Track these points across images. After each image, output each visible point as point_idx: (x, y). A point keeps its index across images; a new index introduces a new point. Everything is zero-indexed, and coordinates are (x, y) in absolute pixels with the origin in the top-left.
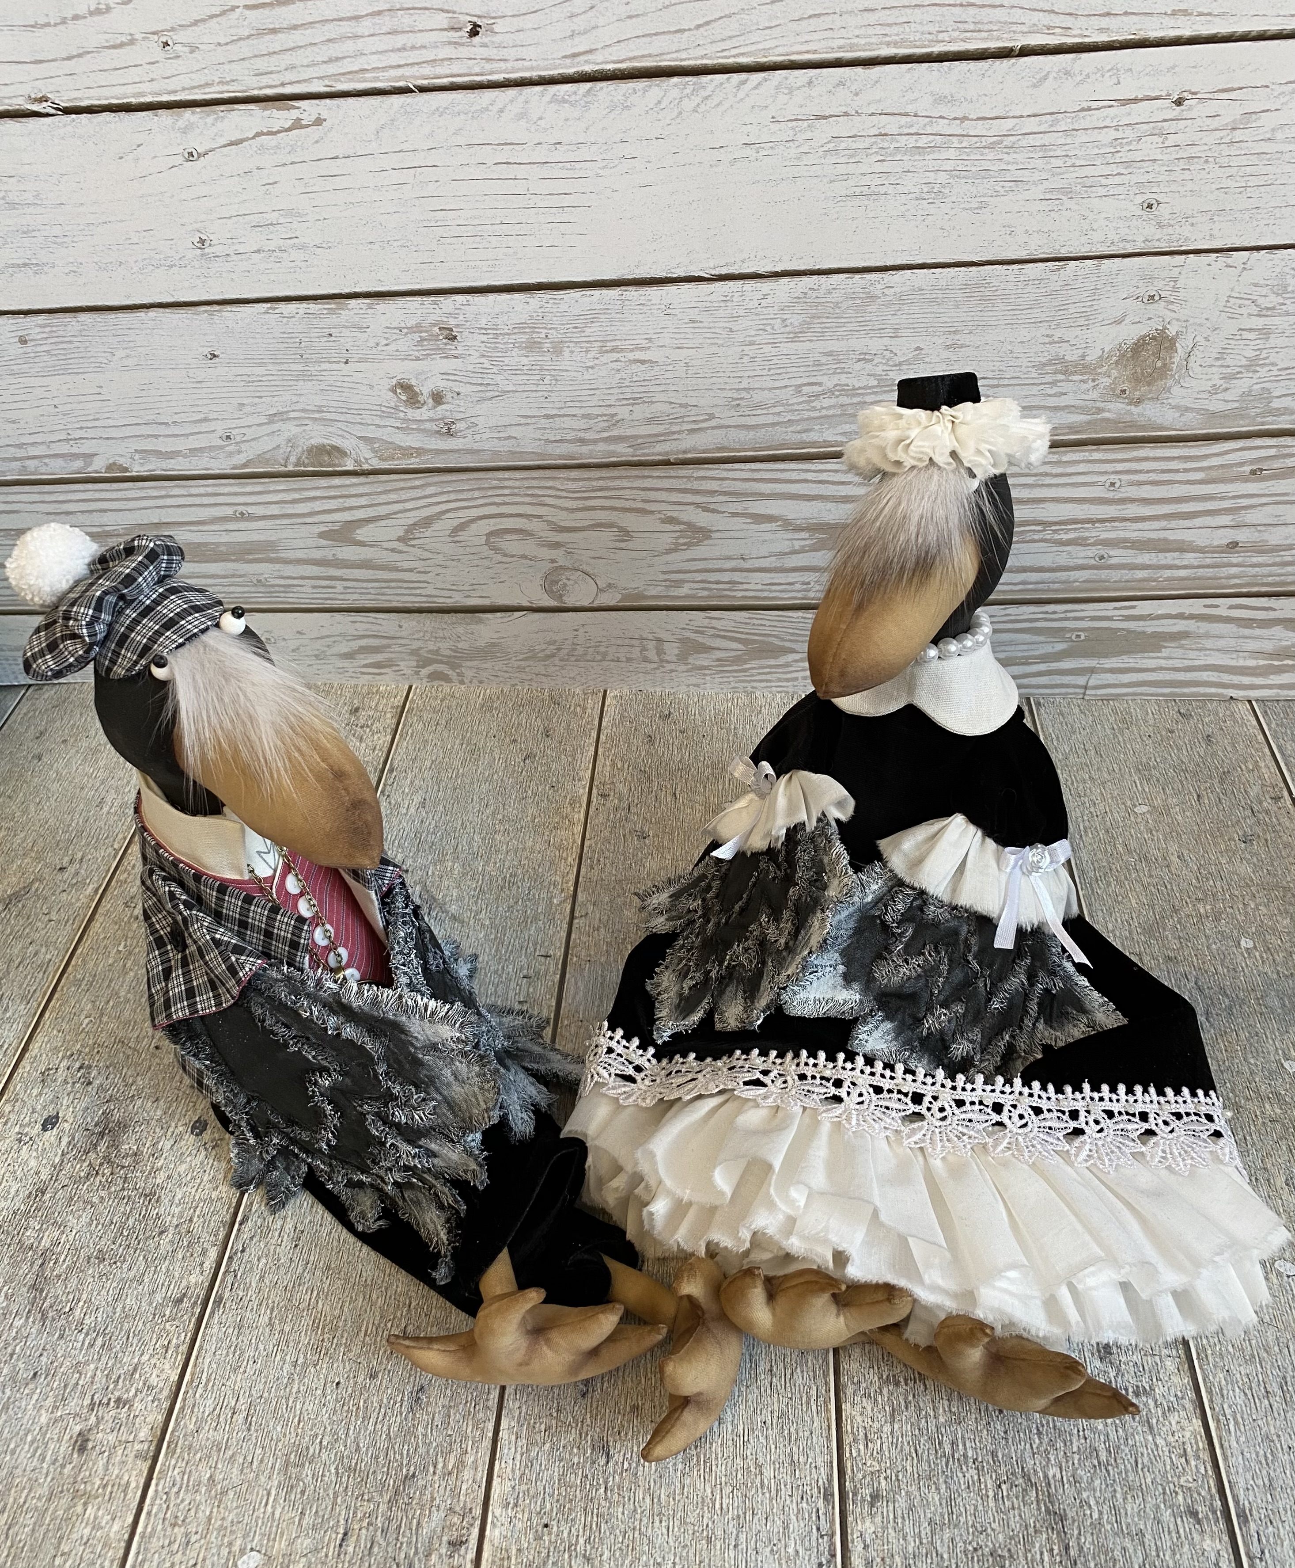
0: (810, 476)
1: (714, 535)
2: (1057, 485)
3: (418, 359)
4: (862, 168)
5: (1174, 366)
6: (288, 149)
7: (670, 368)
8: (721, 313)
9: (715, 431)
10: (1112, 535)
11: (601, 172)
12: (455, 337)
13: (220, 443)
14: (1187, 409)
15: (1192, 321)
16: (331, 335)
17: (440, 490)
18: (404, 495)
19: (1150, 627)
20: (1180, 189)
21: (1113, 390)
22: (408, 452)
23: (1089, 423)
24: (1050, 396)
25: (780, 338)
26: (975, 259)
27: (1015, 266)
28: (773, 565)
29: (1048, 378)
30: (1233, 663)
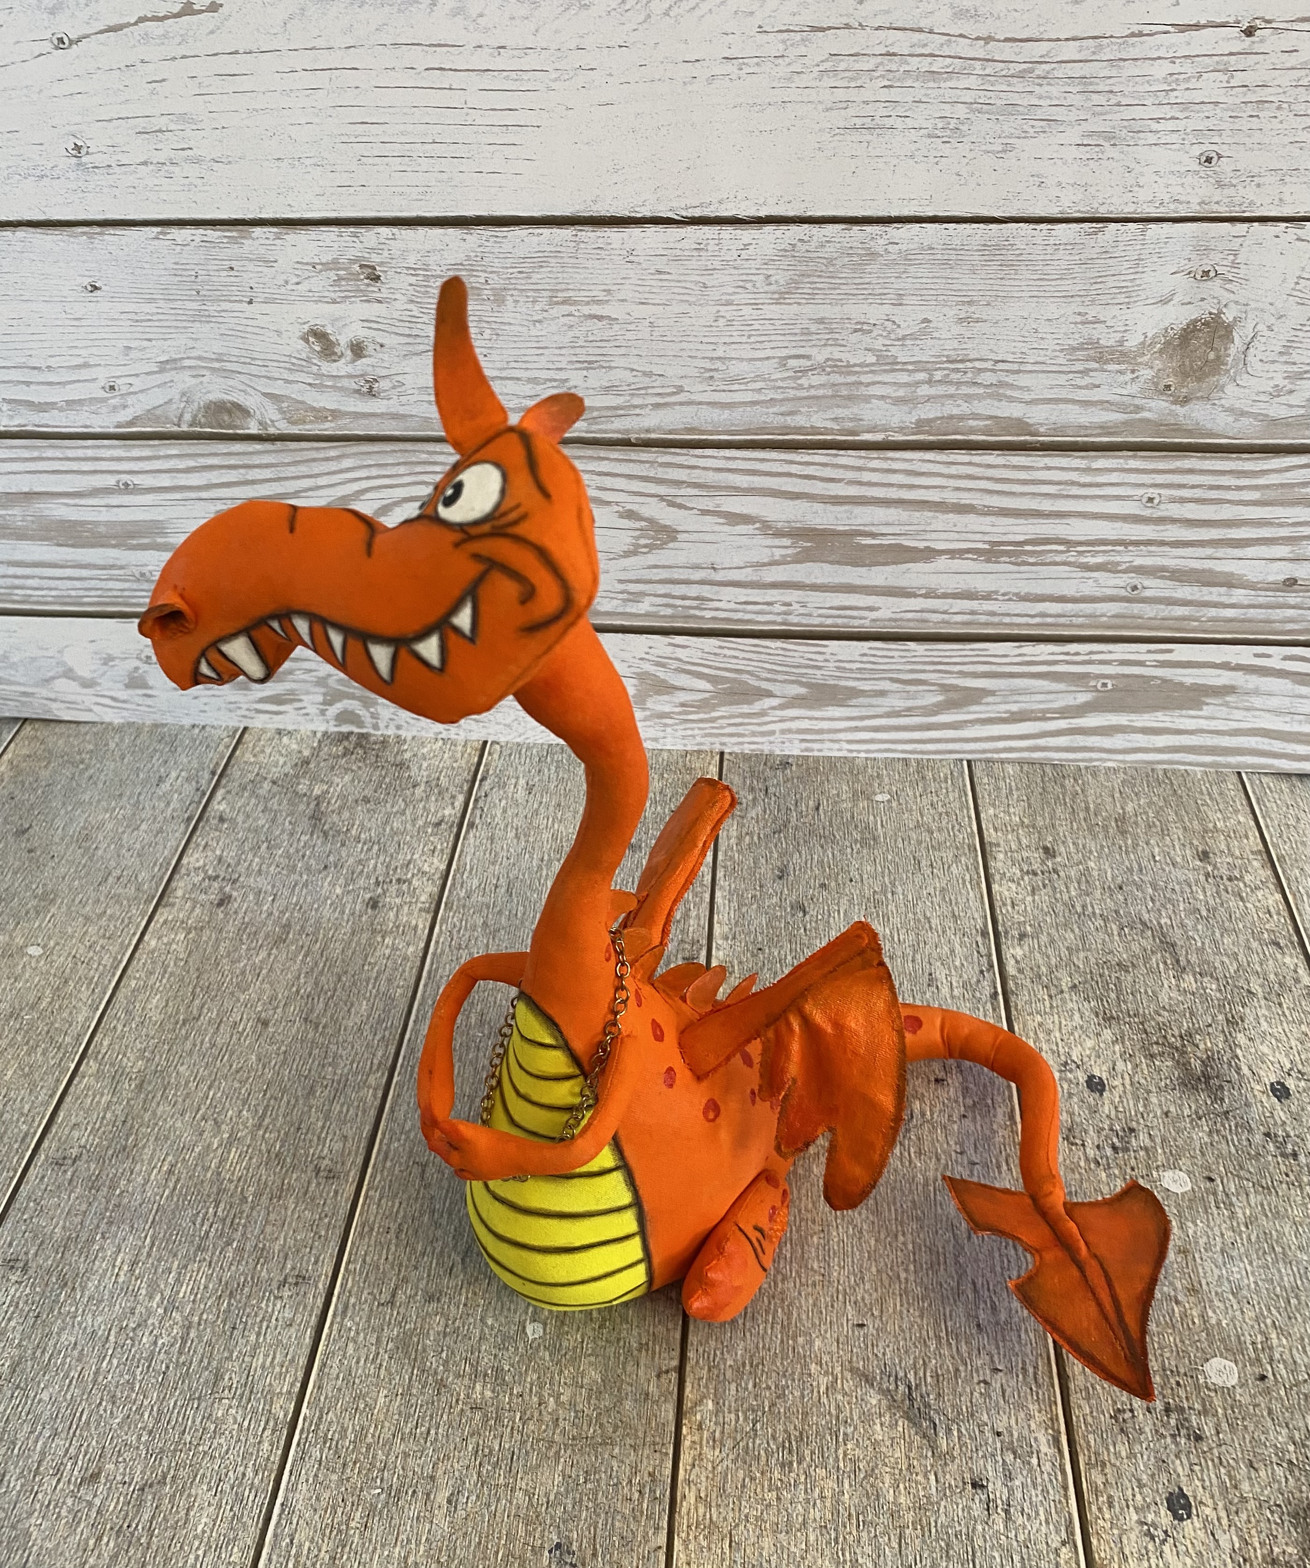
0: (794, 469)
1: (680, 537)
2: (1085, 497)
3: (334, 302)
4: (867, 95)
5: (1230, 359)
6: (178, 39)
7: (630, 327)
8: (694, 264)
9: (684, 408)
10: (1148, 561)
11: (554, 85)
12: (378, 278)
13: (102, 394)
14: (1243, 414)
15: (1253, 305)
16: (232, 269)
17: (359, 463)
18: (317, 468)
19: (1188, 677)
20: (1247, 140)
21: (1156, 384)
22: (321, 415)
23: (1125, 423)
24: (1080, 387)
25: (762, 298)
26: (996, 214)
27: (1043, 226)
28: (749, 579)
29: (1079, 366)
30: (1287, 728)
